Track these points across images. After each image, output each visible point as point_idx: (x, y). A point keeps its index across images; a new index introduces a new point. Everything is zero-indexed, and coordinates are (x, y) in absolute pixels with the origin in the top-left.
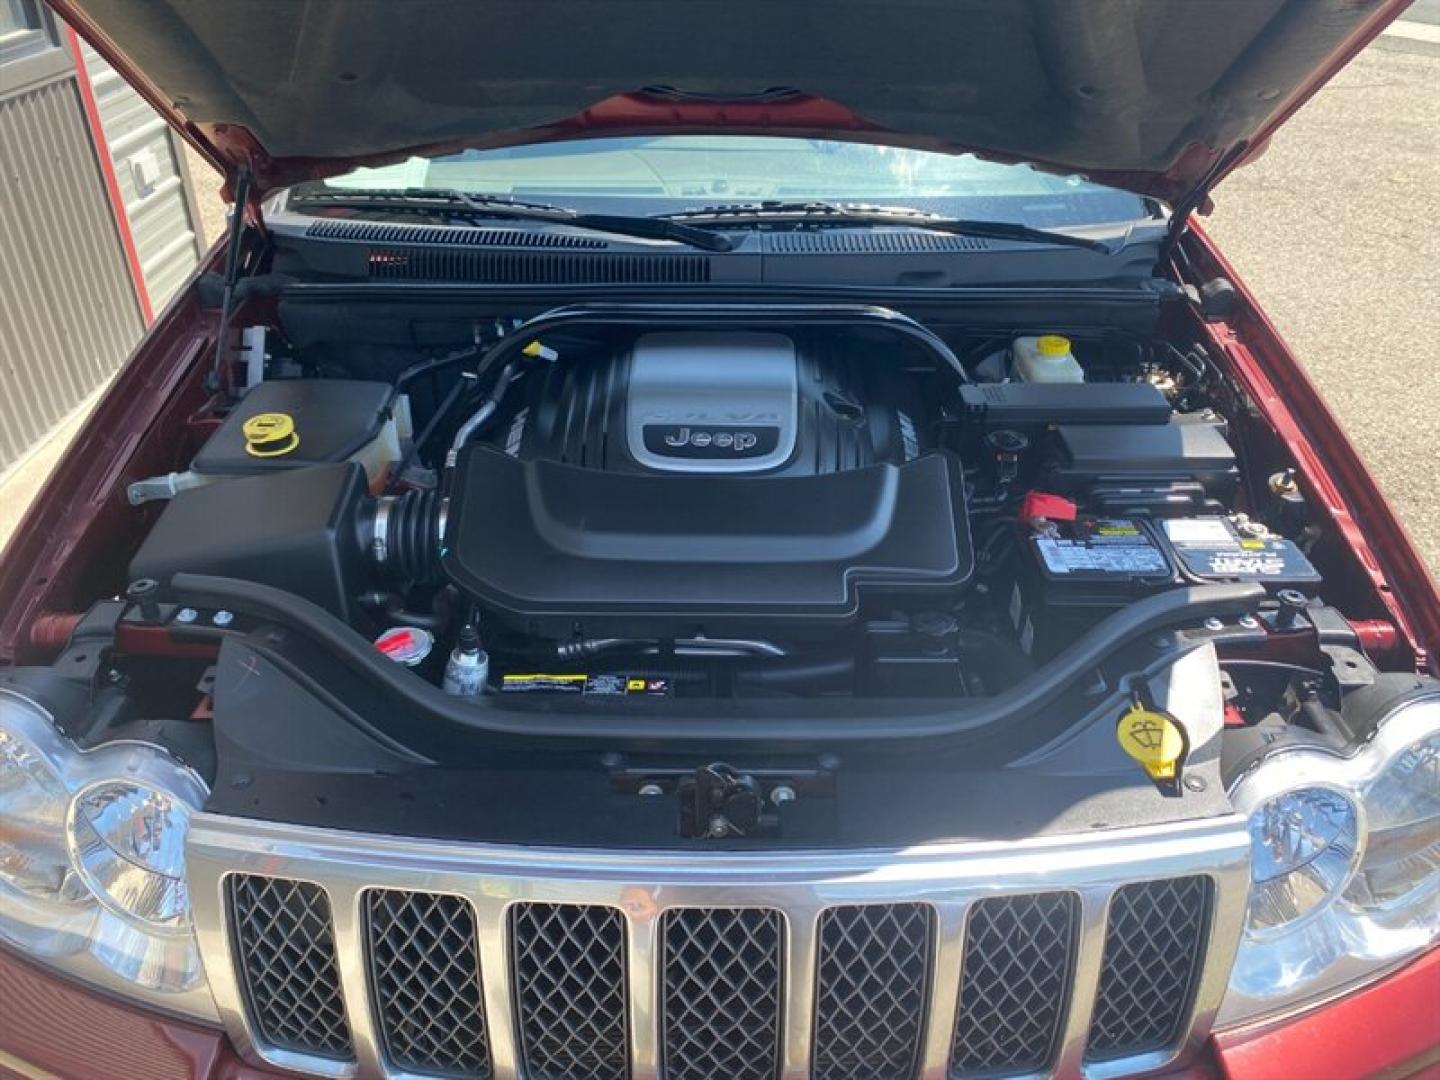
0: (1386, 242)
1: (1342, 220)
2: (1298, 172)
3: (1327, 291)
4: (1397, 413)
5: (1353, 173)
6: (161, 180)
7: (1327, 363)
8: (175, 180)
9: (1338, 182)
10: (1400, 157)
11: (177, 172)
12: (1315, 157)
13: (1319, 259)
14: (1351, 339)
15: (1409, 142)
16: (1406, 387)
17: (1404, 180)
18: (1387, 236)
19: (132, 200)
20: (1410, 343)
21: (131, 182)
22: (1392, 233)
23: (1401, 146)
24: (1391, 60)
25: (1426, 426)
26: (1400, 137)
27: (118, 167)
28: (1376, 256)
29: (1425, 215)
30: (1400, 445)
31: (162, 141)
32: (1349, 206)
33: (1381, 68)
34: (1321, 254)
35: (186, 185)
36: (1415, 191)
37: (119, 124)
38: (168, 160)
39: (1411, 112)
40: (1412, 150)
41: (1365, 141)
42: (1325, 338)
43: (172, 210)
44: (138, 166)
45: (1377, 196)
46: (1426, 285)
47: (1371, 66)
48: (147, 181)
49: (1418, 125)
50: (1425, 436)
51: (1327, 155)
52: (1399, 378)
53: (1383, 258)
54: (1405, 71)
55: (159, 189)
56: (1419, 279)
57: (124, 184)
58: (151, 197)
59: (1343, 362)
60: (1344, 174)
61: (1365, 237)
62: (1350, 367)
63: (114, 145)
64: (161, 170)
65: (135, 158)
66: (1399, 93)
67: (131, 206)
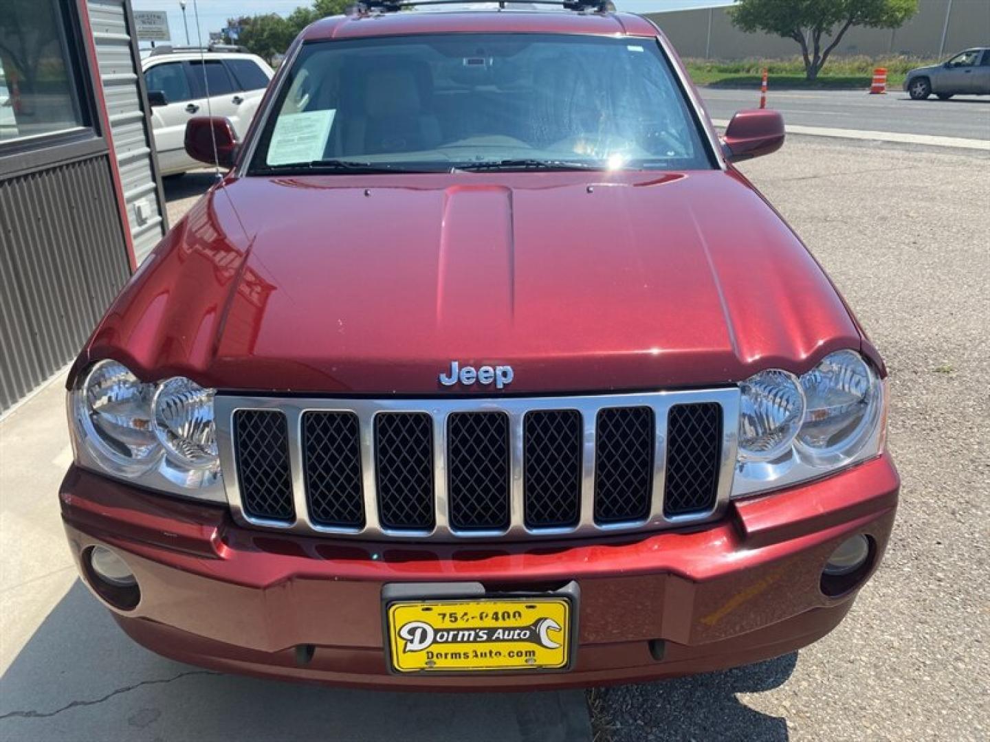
0: (903, 246)
1: (876, 236)
2: (850, 213)
3: (865, 271)
4: (906, 330)
5: (884, 212)
6: (152, 217)
7: (864, 306)
8: (159, 218)
9: (873, 218)
10: (914, 204)
11: (160, 214)
12: (860, 205)
13: (860, 256)
14: (879, 294)
15: (920, 196)
16: (912, 317)
17: (915, 215)
18: (904, 243)
19: (134, 227)
20: (915, 295)
21: (134, 217)
22: (907, 241)
23: (914, 199)
24: (911, 156)
25: (923, 336)
26: (915, 194)
27: (128, 207)
28: (896, 253)
29: (928, 233)
30: (907, 346)
31: (153, 196)
32: (880, 229)
33: (904, 160)
34: (862, 253)
35: (165, 222)
36: (922, 221)
37: (130, 183)
38: (155, 207)
39: (922, 181)
40: (921, 200)
41: (892, 196)
42: (863, 294)
43: (155, 235)
44: (139, 208)
45: (898, 224)
46: (926, 267)
47: (898, 159)
48: (144, 216)
49: (927, 187)
50: (923, 341)
51: (868, 204)
52: (908, 313)
53: (900, 254)
54: (921, 161)
55: (150, 222)
56: (923, 264)
57: (131, 217)
58: (144, 227)
59: (873, 305)
60: (878, 214)
61: (890, 244)
62: (878, 309)
63: (127, 194)
64: (152, 211)
65: (137, 203)
66: (915, 172)
67: (134, 229)
